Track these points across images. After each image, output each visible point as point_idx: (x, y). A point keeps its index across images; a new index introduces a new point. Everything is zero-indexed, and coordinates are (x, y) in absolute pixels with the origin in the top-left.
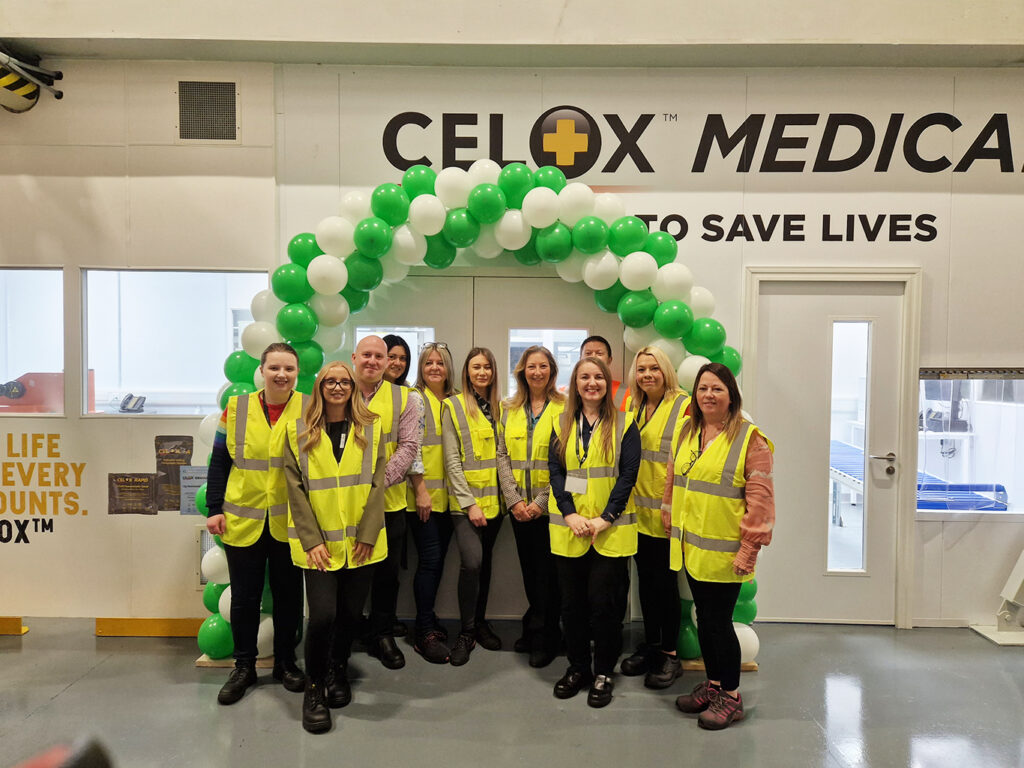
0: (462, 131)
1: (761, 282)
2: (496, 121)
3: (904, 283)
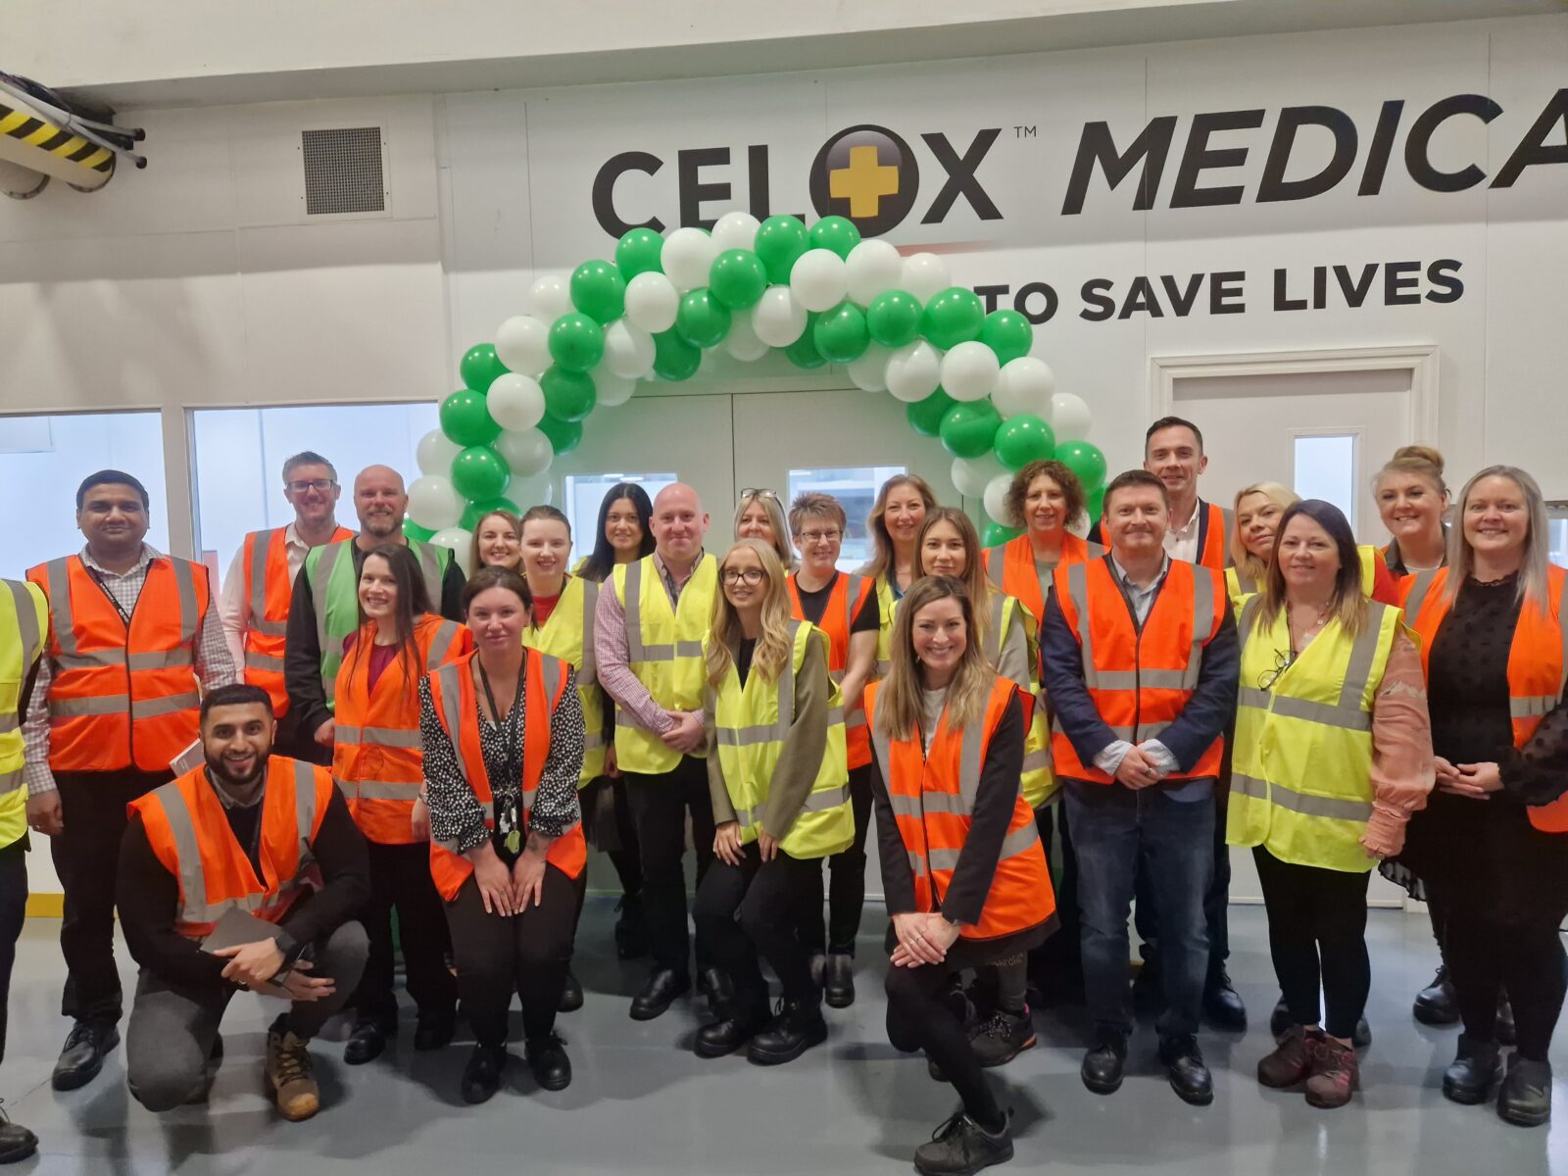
0: (707, 175)
1: (1175, 380)
2: (759, 157)
3: (1410, 371)
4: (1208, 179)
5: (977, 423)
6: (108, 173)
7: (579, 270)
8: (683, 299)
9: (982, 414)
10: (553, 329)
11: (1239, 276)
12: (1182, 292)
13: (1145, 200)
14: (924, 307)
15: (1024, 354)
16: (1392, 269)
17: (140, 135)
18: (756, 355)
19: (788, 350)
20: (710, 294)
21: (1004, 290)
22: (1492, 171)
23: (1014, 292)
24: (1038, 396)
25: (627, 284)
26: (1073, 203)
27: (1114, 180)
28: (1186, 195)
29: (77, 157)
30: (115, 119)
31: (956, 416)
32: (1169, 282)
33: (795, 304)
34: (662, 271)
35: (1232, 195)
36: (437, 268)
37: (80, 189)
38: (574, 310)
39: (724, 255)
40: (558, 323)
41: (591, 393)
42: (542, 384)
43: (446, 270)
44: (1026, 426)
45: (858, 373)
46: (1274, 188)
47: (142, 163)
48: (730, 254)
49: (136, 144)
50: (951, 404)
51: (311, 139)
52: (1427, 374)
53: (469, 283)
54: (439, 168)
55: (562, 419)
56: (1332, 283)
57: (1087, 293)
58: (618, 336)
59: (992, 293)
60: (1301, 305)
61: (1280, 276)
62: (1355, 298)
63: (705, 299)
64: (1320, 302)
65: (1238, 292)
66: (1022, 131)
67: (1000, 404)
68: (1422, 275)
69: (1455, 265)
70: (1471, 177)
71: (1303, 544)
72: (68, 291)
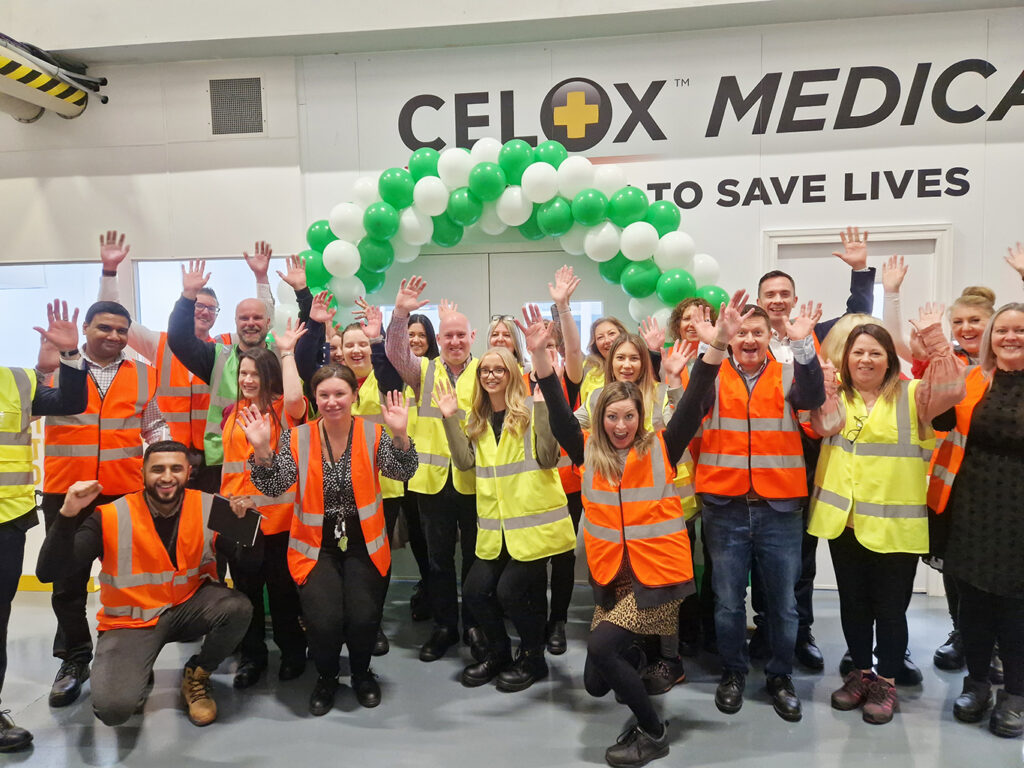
0: (474, 110)
1: (779, 246)
2: (507, 98)
3: (934, 240)
4: (802, 114)
5: (645, 275)
6: (83, 106)
7: (384, 174)
8: (451, 194)
9: (648, 269)
10: (367, 211)
11: (822, 178)
12: (784, 188)
13: (760, 128)
14: (609, 200)
15: (675, 230)
16: (923, 173)
17: (104, 82)
18: (500, 230)
19: (520, 228)
20: (469, 191)
21: (668, 186)
22: (989, 111)
23: (674, 187)
24: (685, 256)
25: (416, 182)
26: (713, 130)
27: (740, 114)
28: (788, 125)
29: (62, 96)
30: (88, 71)
31: (631, 271)
32: (775, 181)
33: (524, 197)
34: (438, 176)
35: (817, 125)
36: (297, 170)
37: (65, 117)
38: (382, 200)
39: (478, 166)
40: (369, 209)
41: (391, 254)
42: (359, 247)
43: (303, 171)
44: (677, 276)
45: (567, 242)
46: (845, 120)
47: (105, 100)
48: (482, 165)
49: (101, 88)
50: (628, 262)
51: (215, 85)
52: (945, 242)
53: (316, 179)
54: (298, 104)
55: (373, 271)
56: (883, 182)
57: (722, 188)
58: (409, 217)
59: (659, 189)
60: (862, 197)
61: (849, 178)
62: (898, 192)
63: (466, 195)
64: (875, 195)
65: (821, 188)
66: (680, 82)
67: (660, 262)
68: (942, 178)
69: (964, 171)
70: (976, 113)
71: (866, 354)
72: (57, 183)
